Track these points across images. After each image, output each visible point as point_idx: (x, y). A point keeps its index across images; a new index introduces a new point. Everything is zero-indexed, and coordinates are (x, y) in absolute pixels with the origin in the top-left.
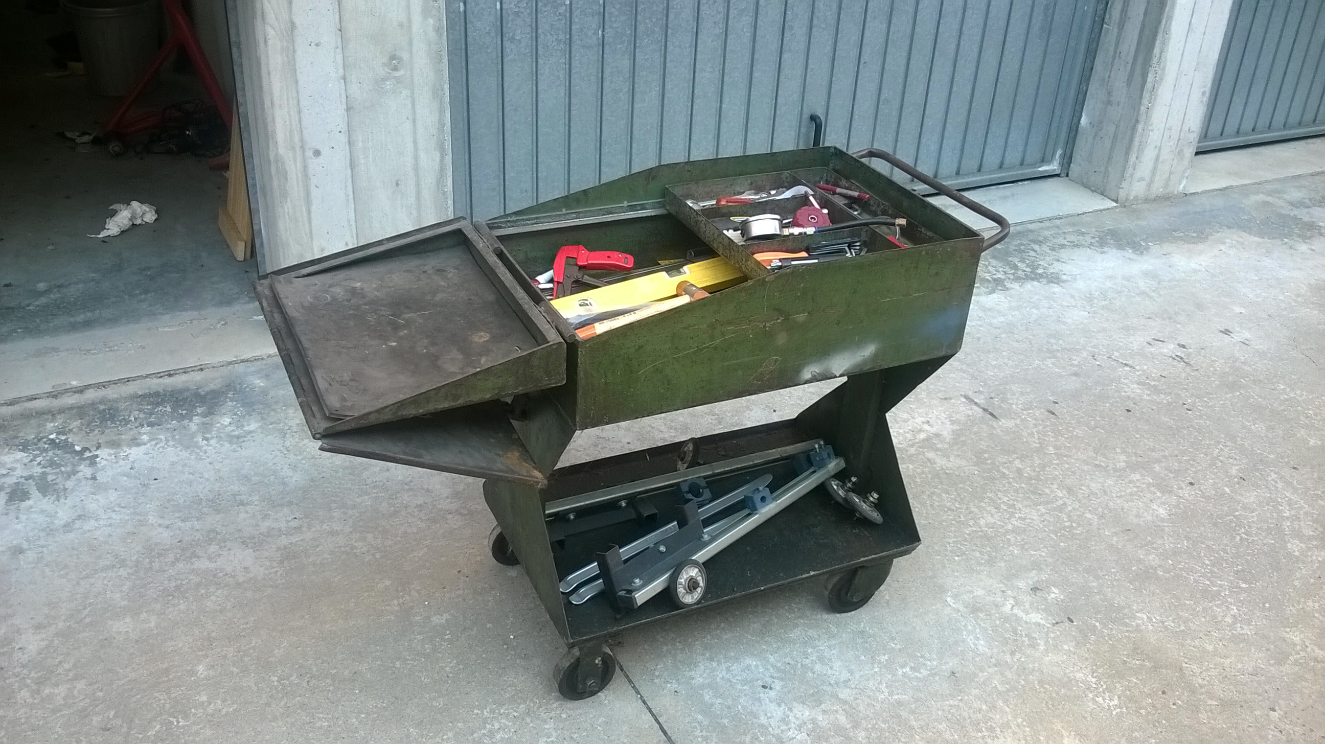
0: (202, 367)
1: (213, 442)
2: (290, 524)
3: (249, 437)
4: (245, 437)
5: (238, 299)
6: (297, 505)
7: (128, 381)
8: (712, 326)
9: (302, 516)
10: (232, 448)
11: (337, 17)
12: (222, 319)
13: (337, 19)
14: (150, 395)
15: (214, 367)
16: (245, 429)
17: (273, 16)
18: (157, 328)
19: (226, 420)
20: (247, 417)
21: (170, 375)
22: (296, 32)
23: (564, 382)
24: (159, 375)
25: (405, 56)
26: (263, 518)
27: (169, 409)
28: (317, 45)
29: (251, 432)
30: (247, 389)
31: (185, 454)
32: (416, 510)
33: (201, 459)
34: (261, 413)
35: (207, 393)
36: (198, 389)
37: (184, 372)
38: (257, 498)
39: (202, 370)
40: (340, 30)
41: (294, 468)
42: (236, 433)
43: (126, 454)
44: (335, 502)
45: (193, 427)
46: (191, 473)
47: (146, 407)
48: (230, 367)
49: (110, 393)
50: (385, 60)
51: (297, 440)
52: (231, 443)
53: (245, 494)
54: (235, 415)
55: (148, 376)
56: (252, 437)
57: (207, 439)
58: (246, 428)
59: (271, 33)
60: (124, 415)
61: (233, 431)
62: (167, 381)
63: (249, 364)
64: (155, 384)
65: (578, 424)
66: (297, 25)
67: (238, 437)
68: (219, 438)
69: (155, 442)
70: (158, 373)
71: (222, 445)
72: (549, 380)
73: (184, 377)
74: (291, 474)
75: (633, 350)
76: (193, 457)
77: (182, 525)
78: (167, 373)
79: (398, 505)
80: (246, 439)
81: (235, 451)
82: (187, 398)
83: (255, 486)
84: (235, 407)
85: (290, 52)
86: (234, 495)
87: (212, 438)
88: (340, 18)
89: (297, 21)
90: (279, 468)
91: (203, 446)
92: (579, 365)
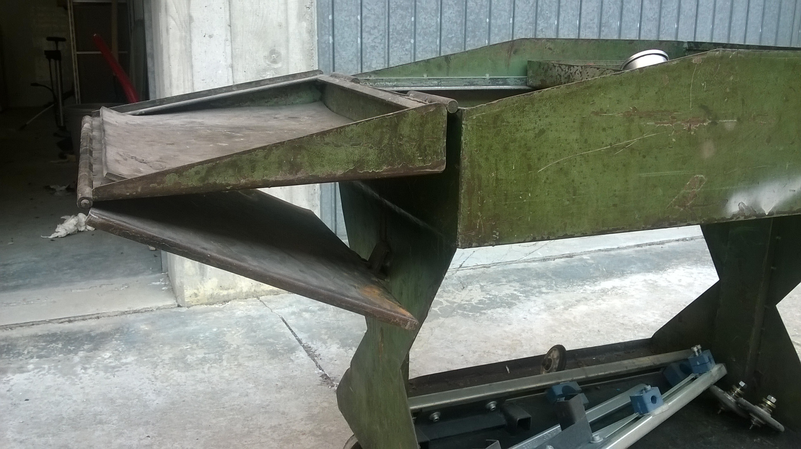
0: (99, 315)
1: (90, 371)
2: (142, 442)
3: (123, 368)
4: (120, 367)
5: (143, 272)
6: (153, 424)
7: (33, 325)
8: (629, 117)
9: (155, 435)
10: (105, 376)
11: (228, 14)
12: (126, 284)
13: (228, 17)
14: (48, 335)
15: (109, 316)
16: (122, 361)
17: (175, 9)
18: (71, 290)
19: (108, 354)
20: (126, 353)
21: (70, 321)
22: (193, 24)
23: (443, 167)
24: (60, 321)
25: (283, 52)
26: (117, 436)
27: (60, 346)
28: (211, 37)
29: (127, 364)
30: (133, 332)
31: (61, 380)
32: (269, 430)
33: (74, 384)
34: (140, 350)
35: (98, 335)
36: (91, 331)
37: (83, 320)
38: (116, 418)
39: (98, 318)
40: (230, 26)
41: (158, 393)
42: (112, 364)
43: (8, 379)
44: (190, 422)
45: (77, 359)
46: (61, 396)
47: (42, 344)
48: (123, 317)
49: (14, 333)
50: (266, 53)
51: (167, 370)
52: (106, 372)
53: (106, 415)
54: (116, 350)
55: (50, 321)
56: (127, 367)
57: (85, 369)
58: (124, 361)
59: (172, 23)
60: (19, 350)
61: (110, 363)
62: (67, 325)
63: (140, 314)
64: (55, 328)
65: (460, 237)
66: (194, 18)
67: (113, 368)
68: (97, 368)
69: (38, 370)
70: (60, 319)
71: (97, 374)
72: (424, 161)
73: (81, 323)
74: (154, 398)
75: (531, 134)
76: (68, 383)
77: (37, 440)
78: (67, 319)
79: (252, 426)
80: (120, 369)
81: (108, 378)
82: (78, 338)
83: (118, 408)
84: (119, 345)
85: (187, 41)
86: (95, 415)
87: (91, 367)
88: (230, 15)
89: (194, 15)
90: (144, 393)
91: (79, 374)
92: (463, 145)
